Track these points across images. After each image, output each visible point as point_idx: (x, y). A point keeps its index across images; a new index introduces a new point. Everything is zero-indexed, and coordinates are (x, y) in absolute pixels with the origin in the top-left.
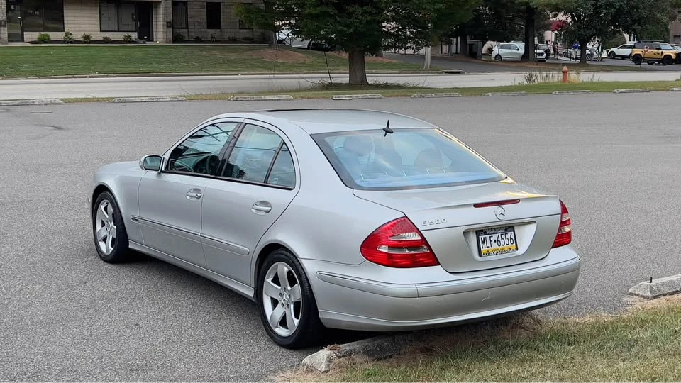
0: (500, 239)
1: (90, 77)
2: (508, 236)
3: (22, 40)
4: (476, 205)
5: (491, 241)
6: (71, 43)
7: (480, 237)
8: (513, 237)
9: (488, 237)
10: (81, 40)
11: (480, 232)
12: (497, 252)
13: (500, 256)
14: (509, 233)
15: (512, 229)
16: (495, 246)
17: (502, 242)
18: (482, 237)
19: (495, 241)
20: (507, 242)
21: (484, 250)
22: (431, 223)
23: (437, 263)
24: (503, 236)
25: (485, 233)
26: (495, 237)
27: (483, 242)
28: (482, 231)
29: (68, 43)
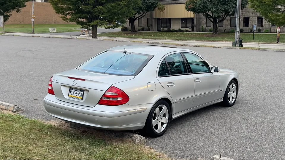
2: (81, 93)
4: (69, 77)
5: (74, 93)
8: (82, 94)
9: (73, 91)
11: (71, 88)
12: (75, 98)
13: (76, 100)
14: (81, 92)
15: (83, 91)
16: (75, 95)
17: (78, 95)
18: (71, 90)
20: (79, 95)
21: (70, 95)
22: (55, 80)
23: (54, 94)
24: (79, 93)
25: (73, 89)
26: (76, 92)
27: (71, 92)
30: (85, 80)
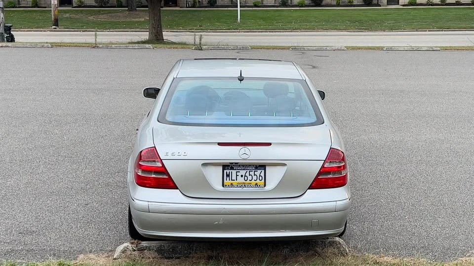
0: (247, 174)
1: (429, 31)
2: (258, 173)
3: (398, 4)
4: (220, 144)
5: (237, 175)
6: (432, 5)
7: (225, 171)
8: (262, 174)
9: (234, 172)
10: (440, 3)
11: (228, 167)
12: (243, 185)
13: (244, 190)
14: (260, 171)
15: (263, 168)
16: (241, 180)
17: (250, 178)
18: (228, 171)
19: (242, 176)
20: (255, 178)
21: (228, 182)
22: (173, 154)
23: (175, 187)
24: (252, 173)
25: (232, 168)
26: (243, 172)
27: (228, 176)
28: (228, 166)
29: (429, 5)
30: (269, 144)
